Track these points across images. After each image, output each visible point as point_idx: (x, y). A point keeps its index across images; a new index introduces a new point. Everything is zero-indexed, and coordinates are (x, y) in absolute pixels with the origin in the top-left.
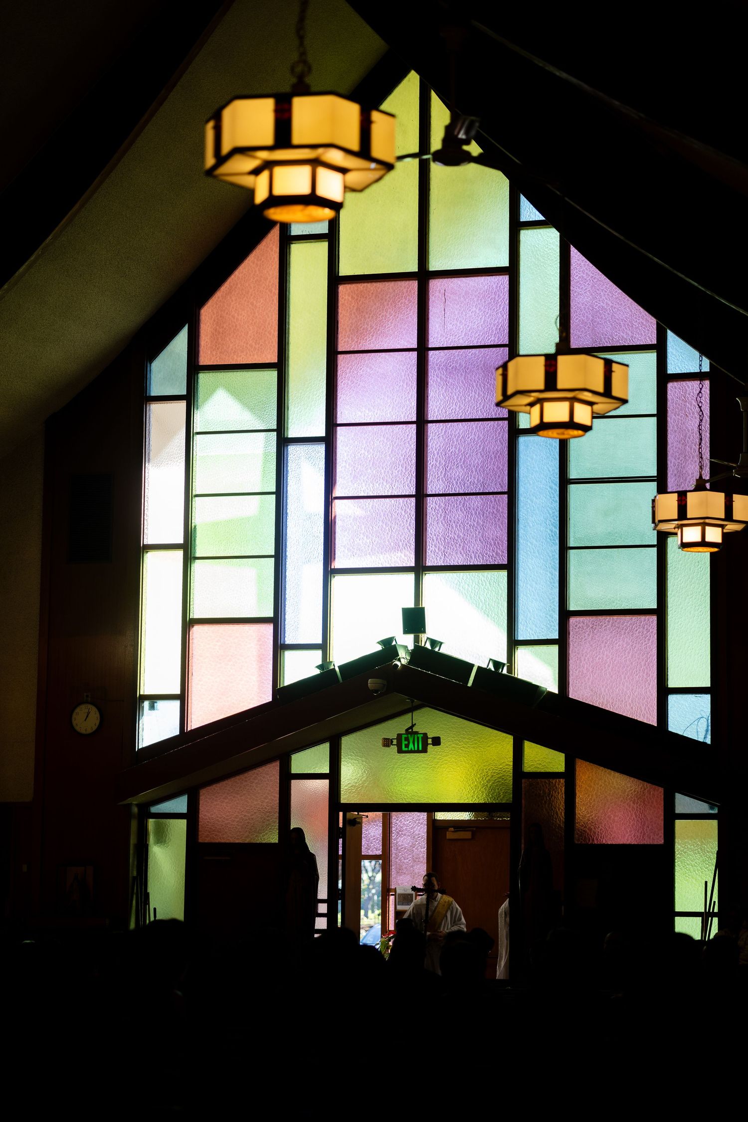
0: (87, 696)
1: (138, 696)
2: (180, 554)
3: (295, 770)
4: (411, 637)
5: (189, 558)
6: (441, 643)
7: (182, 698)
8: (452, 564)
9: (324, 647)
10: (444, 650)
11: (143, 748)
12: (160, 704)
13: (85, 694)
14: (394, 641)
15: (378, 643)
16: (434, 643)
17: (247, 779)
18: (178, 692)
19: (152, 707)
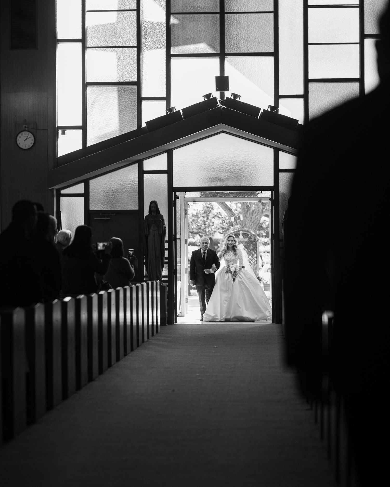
0: (25, 127)
1: (57, 127)
2: (80, 45)
3: (145, 169)
4: (218, 93)
5: (84, 48)
6: (240, 96)
7: (83, 128)
8: (241, 52)
9: (167, 98)
10: (242, 100)
11: (59, 157)
12: (67, 131)
13: (24, 126)
14: (211, 96)
15: (203, 96)
16: (235, 96)
17: (118, 174)
18: (81, 124)
19: (64, 133)
